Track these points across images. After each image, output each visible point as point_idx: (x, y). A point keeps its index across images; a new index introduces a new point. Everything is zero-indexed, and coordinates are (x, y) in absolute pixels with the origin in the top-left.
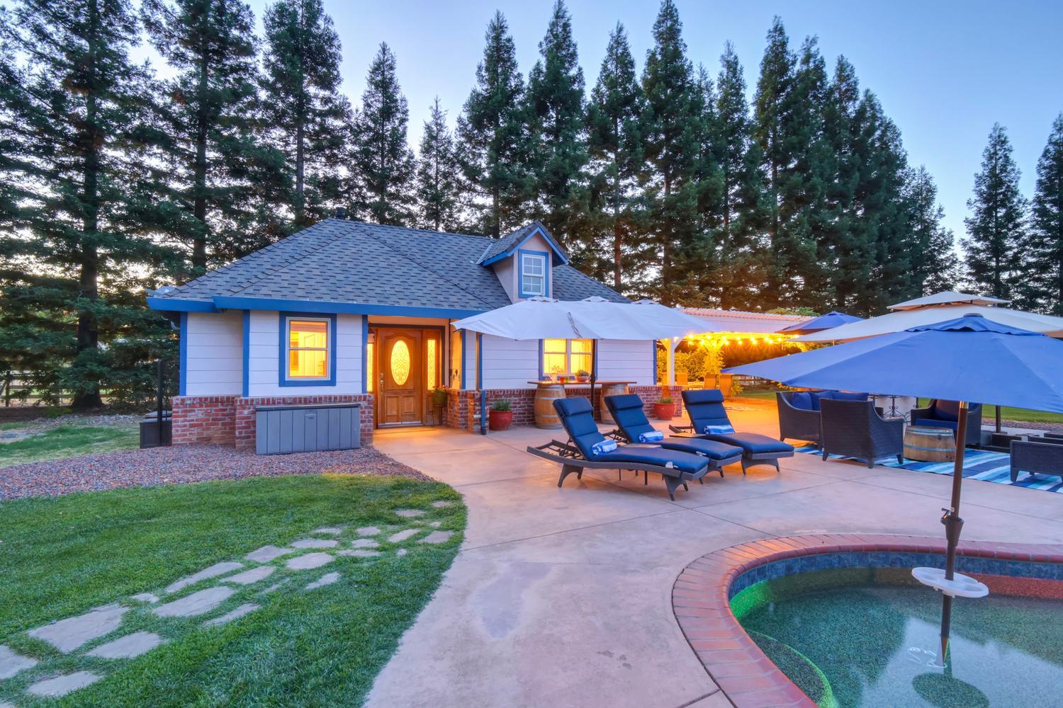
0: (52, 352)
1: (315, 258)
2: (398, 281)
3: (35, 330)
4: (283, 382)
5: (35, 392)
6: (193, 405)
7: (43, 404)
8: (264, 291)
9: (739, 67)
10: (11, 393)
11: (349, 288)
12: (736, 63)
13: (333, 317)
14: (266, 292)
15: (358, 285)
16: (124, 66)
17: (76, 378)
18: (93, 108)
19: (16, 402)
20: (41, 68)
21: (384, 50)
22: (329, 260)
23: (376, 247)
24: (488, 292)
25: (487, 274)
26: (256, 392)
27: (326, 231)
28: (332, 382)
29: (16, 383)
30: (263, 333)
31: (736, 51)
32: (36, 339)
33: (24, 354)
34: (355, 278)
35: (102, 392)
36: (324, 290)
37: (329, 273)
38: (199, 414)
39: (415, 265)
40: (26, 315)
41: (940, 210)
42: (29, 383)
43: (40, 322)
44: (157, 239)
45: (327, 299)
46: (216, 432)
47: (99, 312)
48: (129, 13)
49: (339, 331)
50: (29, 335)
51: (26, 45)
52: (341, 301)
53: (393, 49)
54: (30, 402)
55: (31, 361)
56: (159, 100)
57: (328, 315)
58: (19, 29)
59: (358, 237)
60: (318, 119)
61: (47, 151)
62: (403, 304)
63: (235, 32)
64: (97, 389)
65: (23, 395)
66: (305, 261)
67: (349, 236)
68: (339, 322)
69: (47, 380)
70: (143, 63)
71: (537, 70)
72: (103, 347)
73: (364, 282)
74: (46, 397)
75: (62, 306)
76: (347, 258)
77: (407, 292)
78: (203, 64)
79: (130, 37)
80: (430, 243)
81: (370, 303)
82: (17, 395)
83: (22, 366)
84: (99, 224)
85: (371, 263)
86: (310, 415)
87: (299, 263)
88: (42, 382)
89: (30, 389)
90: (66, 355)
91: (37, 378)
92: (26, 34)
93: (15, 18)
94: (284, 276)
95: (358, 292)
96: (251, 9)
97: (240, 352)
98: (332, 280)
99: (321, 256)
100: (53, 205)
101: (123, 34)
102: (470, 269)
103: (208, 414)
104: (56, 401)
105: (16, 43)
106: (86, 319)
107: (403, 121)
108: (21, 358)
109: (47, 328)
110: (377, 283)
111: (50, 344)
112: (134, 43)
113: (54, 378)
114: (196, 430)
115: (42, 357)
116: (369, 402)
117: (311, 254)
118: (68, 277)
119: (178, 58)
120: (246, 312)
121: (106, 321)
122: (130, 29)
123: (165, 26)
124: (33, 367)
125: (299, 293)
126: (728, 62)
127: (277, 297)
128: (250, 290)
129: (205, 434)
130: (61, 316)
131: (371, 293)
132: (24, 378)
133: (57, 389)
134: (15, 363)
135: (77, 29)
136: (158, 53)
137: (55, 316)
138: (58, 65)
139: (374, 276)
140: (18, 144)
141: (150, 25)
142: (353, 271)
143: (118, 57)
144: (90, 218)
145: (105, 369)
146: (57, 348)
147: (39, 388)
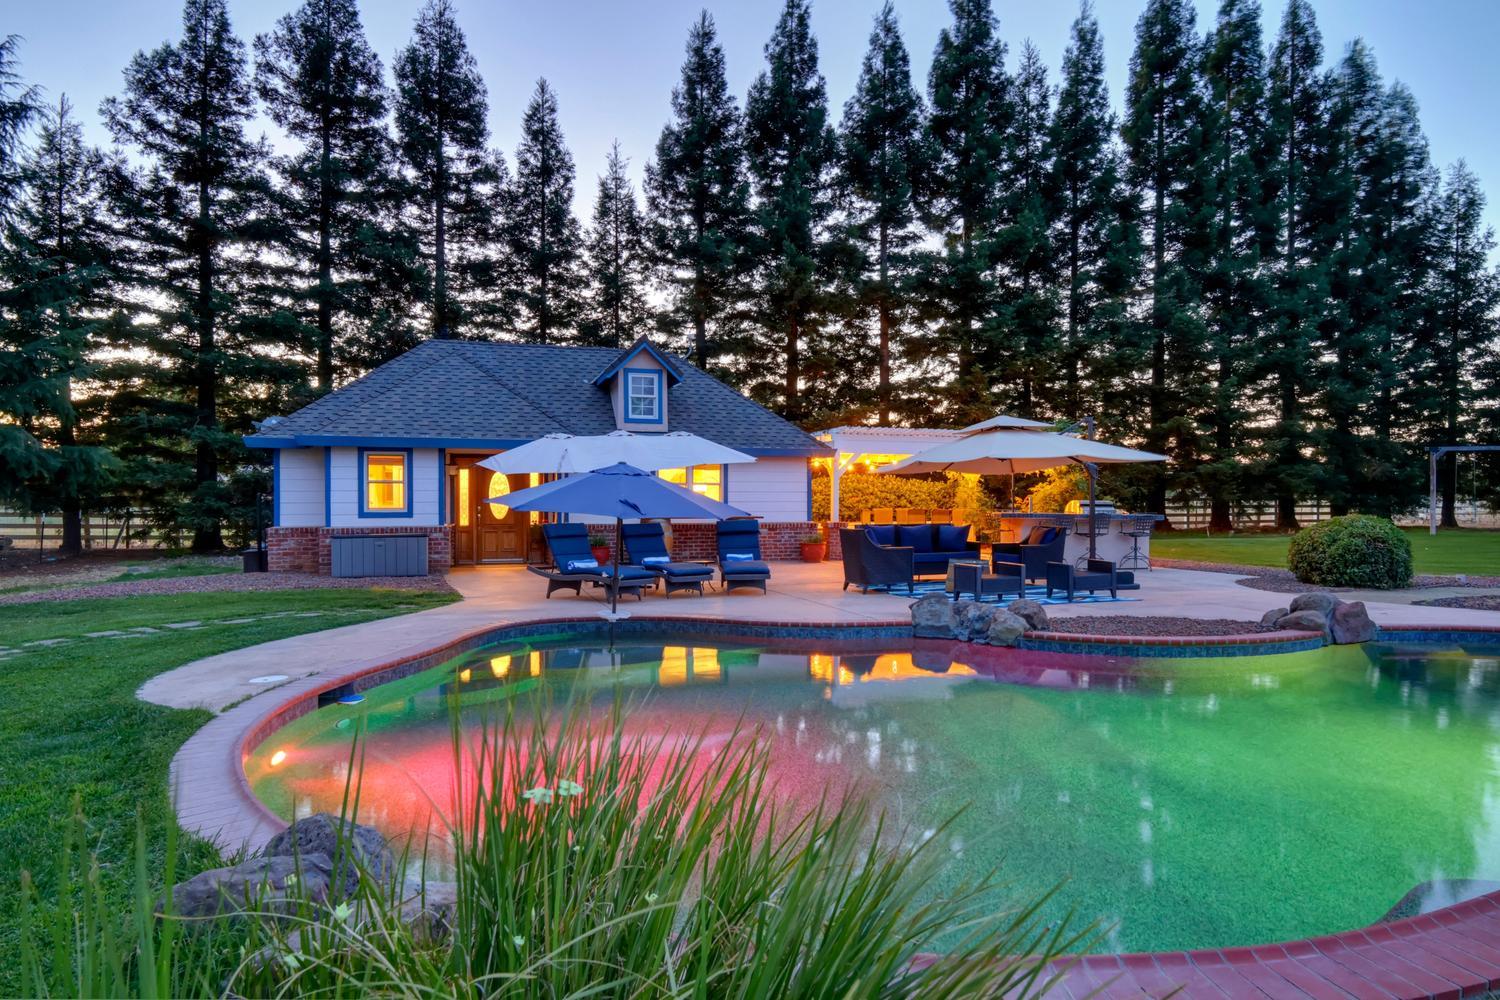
0: (171, 486)
1: (399, 391)
2: (479, 412)
3: (152, 459)
4: (362, 514)
5: (155, 533)
6: (285, 535)
7: (163, 546)
8: (343, 428)
9: (1097, 38)
10: (131, 532)
11: (425, 422)
12: (1094, 32)
13: (409, 451)
14: (345, 429)
15: (436, 418)
16: (240, 143)
17: (194, 514)
18: (207, 201)
19: (137, 543)
20: (153, 160)
21: (543, 89)
22: (413, 392)
23: (469, 372)
24: (594, 417)
25: (600, 394)
26: (337, 523)
27: (424, 355)
28: (409, 514)
29: (137, 521)
30: (343, 468)
31: (1095, 14)
32: (155, 472)
33: (144, 488)
34: (436, 410)
35: (224, 532)
36: (400, 424)
37: (410, 406)
38: (291, 544)
39: (505, 391)
40: (144, 444)
41: (1490, 234)
42: (149, 522)
43: (158, 451)
44: (276, 351)
45: (401, 434)
46: (306, 560)
47: (216, 441)
48: (242, 81)
49: (416, 463)
50: (147, 468)
51: (136, 136)
52: (414, 435)
53: (552, 87)
54: (151, 543)
55: (151, 497)
56: (277, 181)
57: (405, 450)
58: (130, 122)
59: (453, 362)
60: (463, 187)
61: (160, 258)
62: (478, 436)
63: (361, 88)
64: (218, 529)
65: (143, 534)
66: (388, 394)
67: (443, 362)
68: (416, 456)
69: (166, 518)
70: (259, 139)
71: (760, 87)
72: (224, 478)
73: (443, 414)
74: (167, 538)
75: (179, 433)
76: (433, 389)
77: (486, 423)
78: (325, 133)
79: (244, 110)
80: (540, 361)
81: (444, 436)
82: (137, 535)
83: (143, 501)
84: (215, 337)
85: (457, 393)
86: (381, 543)
87: (381, 398)
88: (162, 520)
89: (150, 527)
90: (186, 489)
91: (157, 516)
92: (137, 125)
93: (126, 111)
94: (364, 412)
95: (433, 425)
96: (379, 58)
97: (323, 484)
98: (411, 414)
99: (406, 388)
100: (168, 319)
101: (236, 109)
102: (581, 390)
103: (300, 544)
104: (176, 541)
105: (127, 136)
106: (204, 448)
107: (567, 180)
108: (140, 493)
109: (165, 458)
110: (456, 415)
111: (169, 477)
112: (248, 116)
113: (173, 515)
114: (288, 559)
115: (161, 491)
116: (446, 534)
117: (396, 386)
118: (185, 400)
119: (298, 128)
120: (327, 450)
121: (223, 451)
122: (243, 101)
123: (282, 90)
124: (154, 503)
125: (375, 428)
126: (1080, 31)
127: (352, 433)
128: (330, 428)
129: (297, 562)
130: (179, 444)
131: (447, 426)
132: (144, 516)
133: (178, 528)
134: (135, 499)
135: (187, 112)
136: (274, 125)
137: (173, 444)
138: (169, 157)
139: (456, 407)
140: (131, 252)
141: (267, 93)
142: (435, 403)
143: (233, 135)
144: (206, 331)
145: (223, 504)
146: (175, 482)
147: (159, 527)
